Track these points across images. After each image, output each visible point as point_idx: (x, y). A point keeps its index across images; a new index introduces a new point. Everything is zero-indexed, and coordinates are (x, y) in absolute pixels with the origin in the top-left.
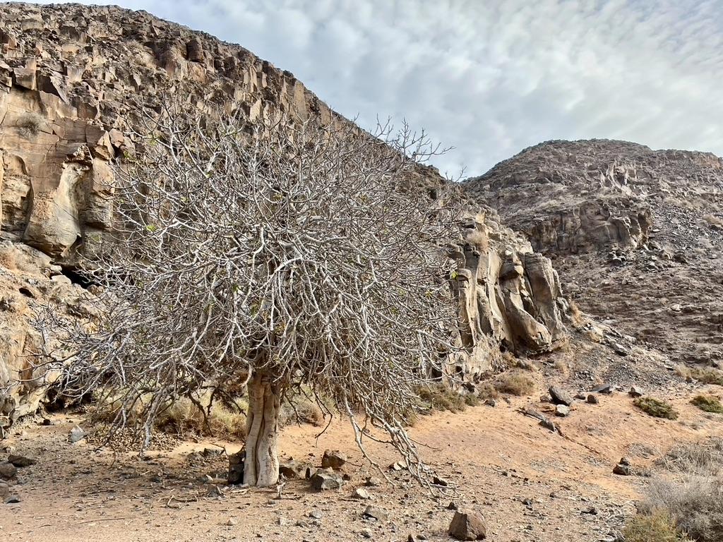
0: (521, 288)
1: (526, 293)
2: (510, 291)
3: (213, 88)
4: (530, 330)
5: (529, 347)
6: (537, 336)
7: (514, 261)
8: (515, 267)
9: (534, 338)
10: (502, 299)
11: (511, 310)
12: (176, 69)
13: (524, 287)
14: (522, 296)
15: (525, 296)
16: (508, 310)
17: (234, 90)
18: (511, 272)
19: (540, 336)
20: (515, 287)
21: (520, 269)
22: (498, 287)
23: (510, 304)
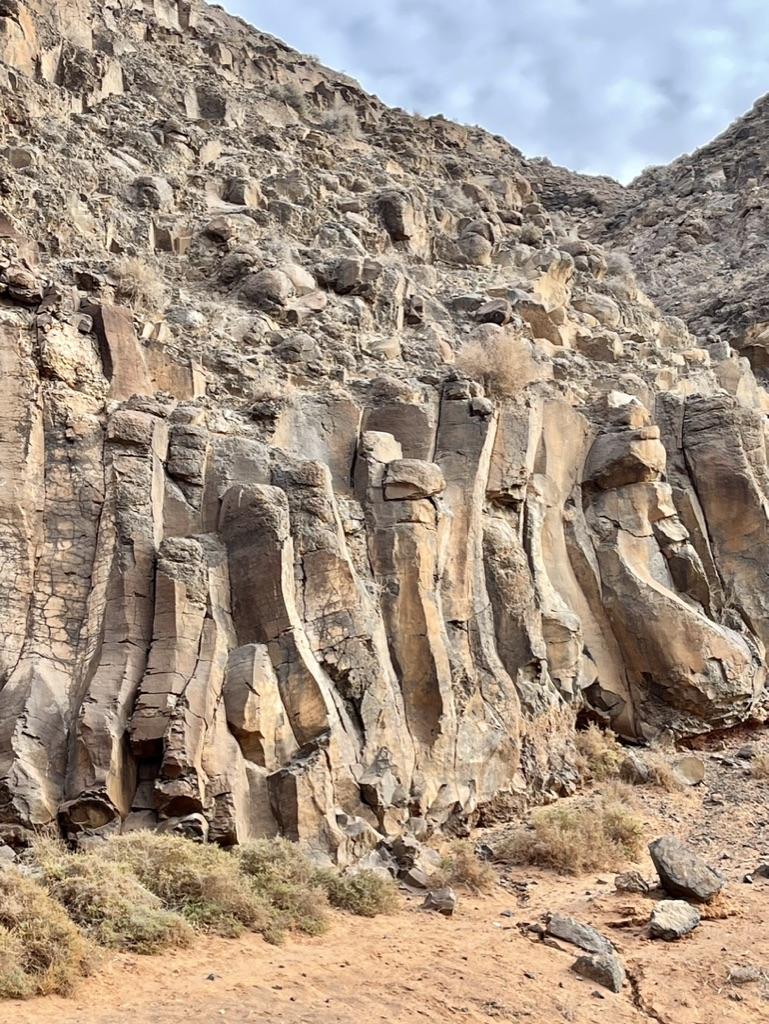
0: (657, 516)
1: (675, 531)
2: (617, 526)
4: (680, 653)
5: (683, 710)
6: (706, 673)
7: (636, 424)
8: (635, 446)
9: (696, 679)
10: (590, 556)
11: (618, 589)
13: (668, 510)
14: (663, 541)
15: (670, 541)
16: (608, 590)
18: (619, 462)
19: (718, 673)
20: (635, 510)
21: (653, 453)
22: (573, 514)
23: (615, 569)
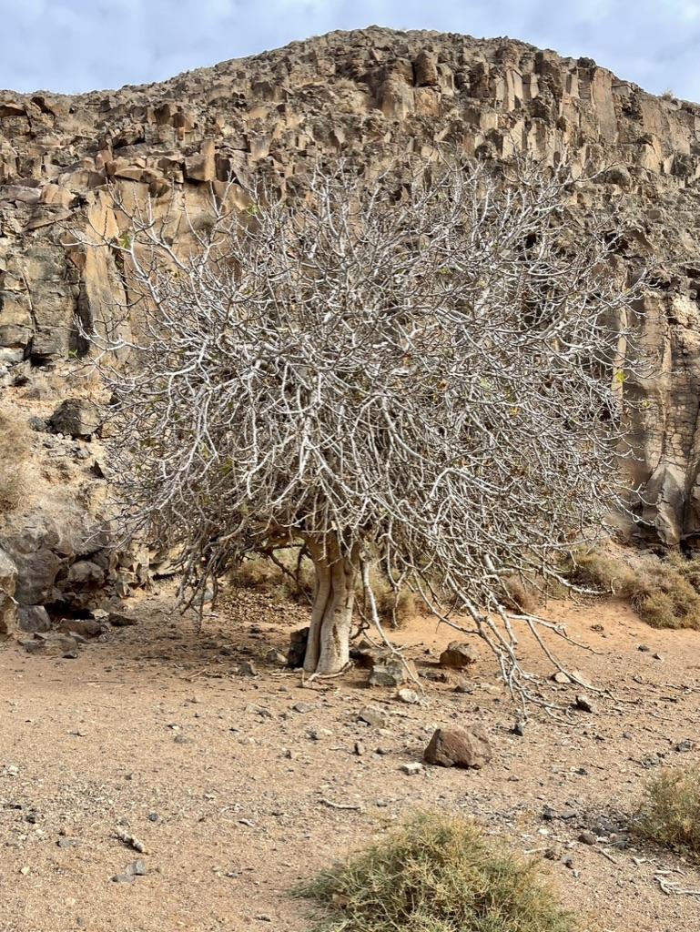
3: (449, 120)
12: (396, 106)
17: (479, 115)
